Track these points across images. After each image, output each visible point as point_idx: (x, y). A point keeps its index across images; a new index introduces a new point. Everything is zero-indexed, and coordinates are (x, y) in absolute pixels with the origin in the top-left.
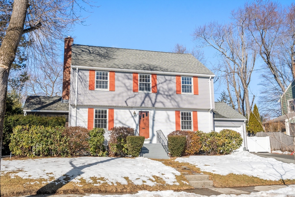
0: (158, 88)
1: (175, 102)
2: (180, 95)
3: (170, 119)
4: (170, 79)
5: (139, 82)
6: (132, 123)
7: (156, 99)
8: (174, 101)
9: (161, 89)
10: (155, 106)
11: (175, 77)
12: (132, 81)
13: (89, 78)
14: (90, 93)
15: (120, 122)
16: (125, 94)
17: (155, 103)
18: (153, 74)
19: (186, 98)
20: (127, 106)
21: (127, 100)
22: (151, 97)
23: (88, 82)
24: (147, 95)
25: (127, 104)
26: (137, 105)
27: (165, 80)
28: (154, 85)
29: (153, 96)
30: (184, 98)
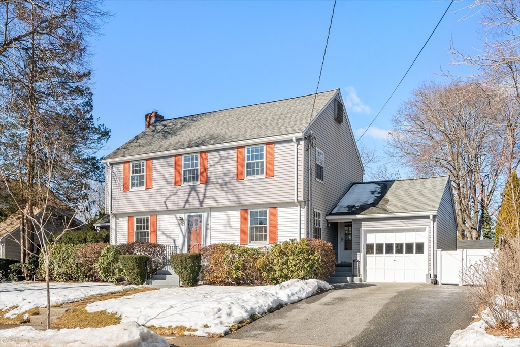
0: (208, 174)
1: (234, 195)
2: (241, 183)
3: (232, 225)
4: (227, 155)
5: (183, 169)
6: (178, 234)
7: (204, 194)
8: (232, 193)
9: (213, 175)
10: (203, 205)
11: (235, 151)
12: (174, 169)
13: (123, 174)
14: (125, 195)
15: (164, 234)
16: (164, 191)
17: (203, 201)
18: (201, 153)
19: (252, 186)
20: (166, 210)
21: (166, 200)
22: (198, 191)
23: (123, 181)
24: (193, 188)
25: (166, 206)
26: (179, 207)
27: (219, 158)
28: (203, 170)
29: (201, 188)
30: (250, 187)
